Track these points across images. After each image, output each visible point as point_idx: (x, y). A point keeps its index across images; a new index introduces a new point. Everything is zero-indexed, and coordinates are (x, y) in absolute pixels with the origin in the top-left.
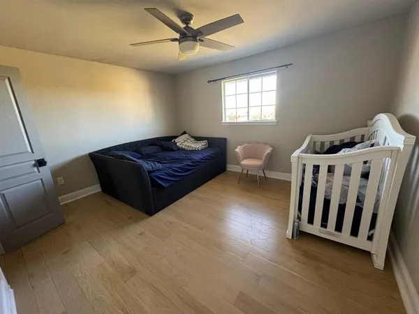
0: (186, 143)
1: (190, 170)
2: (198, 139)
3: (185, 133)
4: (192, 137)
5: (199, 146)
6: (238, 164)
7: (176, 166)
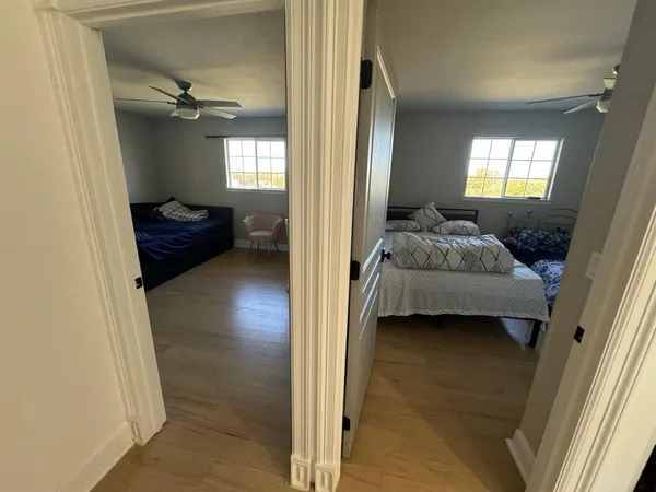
0: (176, 213)
1: (187, 243)
2: (193, 208)
3: (172, 199)
4: (185, 205)
5: (196, 216)
6: (247, 237)
7: (169, 237)
